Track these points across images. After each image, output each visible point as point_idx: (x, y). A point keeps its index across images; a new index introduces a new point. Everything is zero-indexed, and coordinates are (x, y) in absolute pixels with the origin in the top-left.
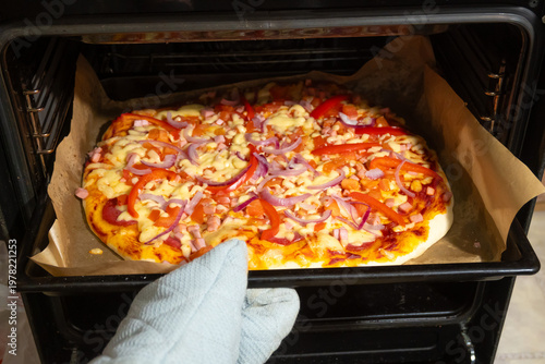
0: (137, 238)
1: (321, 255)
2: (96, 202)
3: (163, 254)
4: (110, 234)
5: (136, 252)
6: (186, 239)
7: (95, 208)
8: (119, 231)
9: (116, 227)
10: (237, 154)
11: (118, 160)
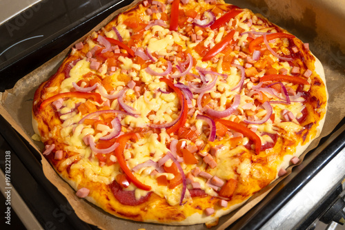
0: (167, 204)
1: (295, 139)
2: (103, 193)
3: (200, 204)
4: (142, 212)
5: (179, 215)
6: (202, 184)
7: (108, 199)
8: (148, 206)
9: (143, 206)
10: (159, 90)
11: (78, 148)
